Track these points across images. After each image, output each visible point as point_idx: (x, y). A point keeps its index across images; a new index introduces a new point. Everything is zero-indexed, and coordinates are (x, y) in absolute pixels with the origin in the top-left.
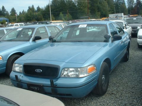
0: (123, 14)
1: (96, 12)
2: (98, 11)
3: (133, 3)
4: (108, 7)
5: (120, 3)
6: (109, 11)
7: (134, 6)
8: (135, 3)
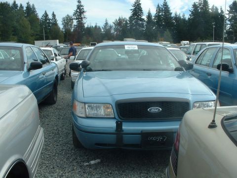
0: (58, 41)
1: (11, 36)
2: (13, 35)
3: (71, 25)
4: (30, 29)
5: (49, 23)
6: (32, 36)
7: (72, 30)
8: (75, 25)
